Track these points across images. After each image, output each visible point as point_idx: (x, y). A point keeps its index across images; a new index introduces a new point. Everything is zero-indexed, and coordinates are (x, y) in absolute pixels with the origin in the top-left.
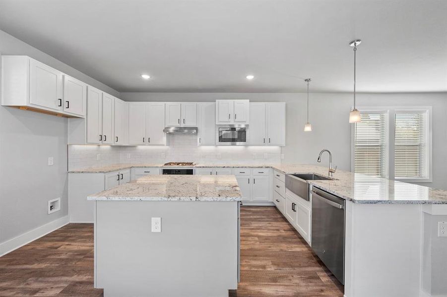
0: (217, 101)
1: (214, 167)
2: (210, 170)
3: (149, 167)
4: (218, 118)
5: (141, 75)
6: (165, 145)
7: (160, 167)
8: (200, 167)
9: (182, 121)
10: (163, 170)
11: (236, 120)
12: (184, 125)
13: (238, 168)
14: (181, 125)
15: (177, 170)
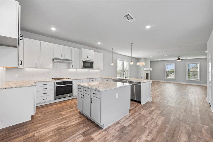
0: (82, 49)
1: (82, 79)
2: (80, 80)
3: (46, 81)
4: (83, 57)
5: (50, 28)
6: (52, 68)
7: (54, 81)
8: (76, 79)
9: (63, 56)
10: (56, 82)
11: (90, 58)
12: (64, 58)
13: (91, 78)
14: (62, 58)
15: (64, 82)
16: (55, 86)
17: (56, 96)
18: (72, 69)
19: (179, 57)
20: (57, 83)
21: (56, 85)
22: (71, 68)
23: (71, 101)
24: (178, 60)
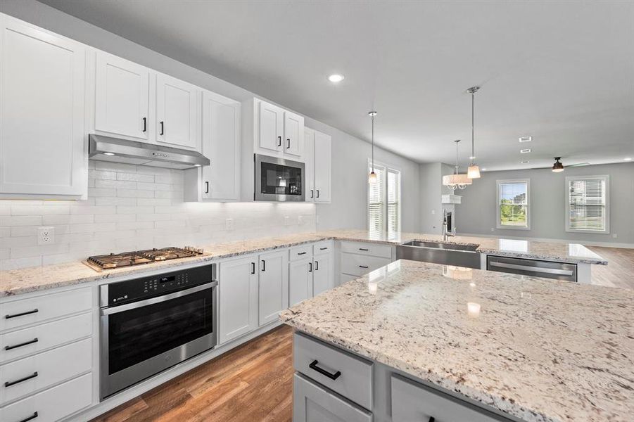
0: (256, 101)
1: (259, 250)
2: (252, 259)
4: (259, 142)
6: (85, 197)
7: (97, 279)
8: (230, 256)
9: (153, 127)
10: (110, 286)
11: (288, 151)
12: (160, 138)
13: (297, 244)
14: (152, 138)
15: (163, 275)
16: (101, 314)
17: (111, 372)
18: (204, 200)
19: (559, 158)
20: (118, 292)
21: (111, 304)
22: (200, 198)
23: (214, 386)
24: (554, 168)
